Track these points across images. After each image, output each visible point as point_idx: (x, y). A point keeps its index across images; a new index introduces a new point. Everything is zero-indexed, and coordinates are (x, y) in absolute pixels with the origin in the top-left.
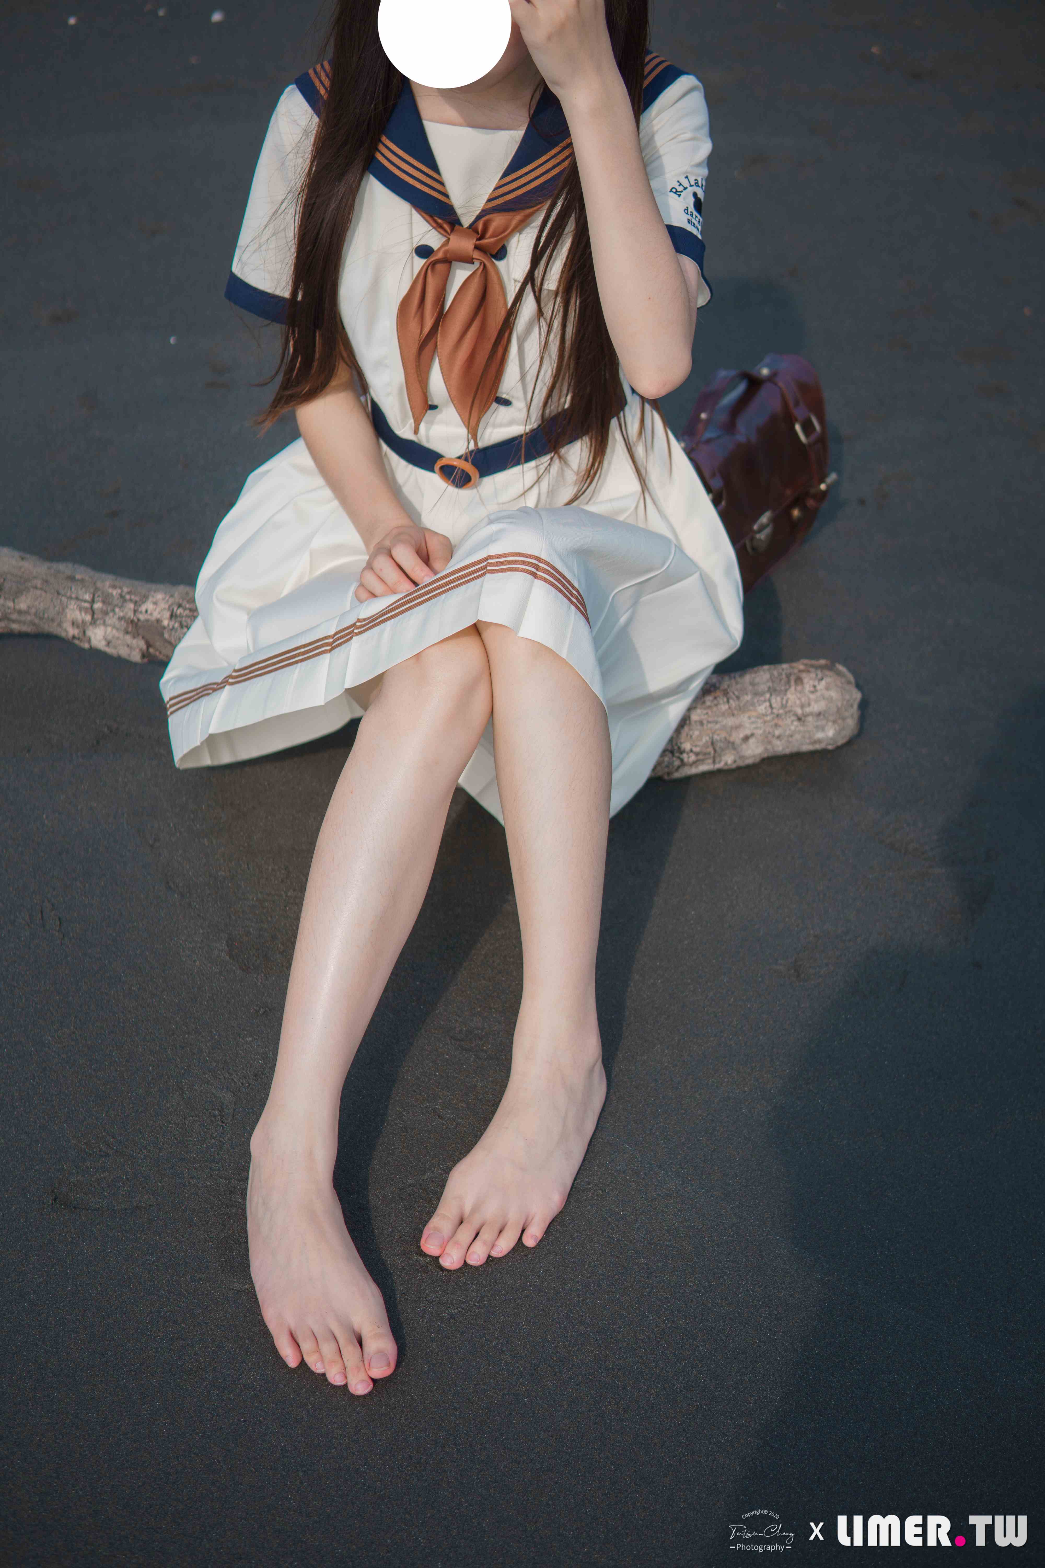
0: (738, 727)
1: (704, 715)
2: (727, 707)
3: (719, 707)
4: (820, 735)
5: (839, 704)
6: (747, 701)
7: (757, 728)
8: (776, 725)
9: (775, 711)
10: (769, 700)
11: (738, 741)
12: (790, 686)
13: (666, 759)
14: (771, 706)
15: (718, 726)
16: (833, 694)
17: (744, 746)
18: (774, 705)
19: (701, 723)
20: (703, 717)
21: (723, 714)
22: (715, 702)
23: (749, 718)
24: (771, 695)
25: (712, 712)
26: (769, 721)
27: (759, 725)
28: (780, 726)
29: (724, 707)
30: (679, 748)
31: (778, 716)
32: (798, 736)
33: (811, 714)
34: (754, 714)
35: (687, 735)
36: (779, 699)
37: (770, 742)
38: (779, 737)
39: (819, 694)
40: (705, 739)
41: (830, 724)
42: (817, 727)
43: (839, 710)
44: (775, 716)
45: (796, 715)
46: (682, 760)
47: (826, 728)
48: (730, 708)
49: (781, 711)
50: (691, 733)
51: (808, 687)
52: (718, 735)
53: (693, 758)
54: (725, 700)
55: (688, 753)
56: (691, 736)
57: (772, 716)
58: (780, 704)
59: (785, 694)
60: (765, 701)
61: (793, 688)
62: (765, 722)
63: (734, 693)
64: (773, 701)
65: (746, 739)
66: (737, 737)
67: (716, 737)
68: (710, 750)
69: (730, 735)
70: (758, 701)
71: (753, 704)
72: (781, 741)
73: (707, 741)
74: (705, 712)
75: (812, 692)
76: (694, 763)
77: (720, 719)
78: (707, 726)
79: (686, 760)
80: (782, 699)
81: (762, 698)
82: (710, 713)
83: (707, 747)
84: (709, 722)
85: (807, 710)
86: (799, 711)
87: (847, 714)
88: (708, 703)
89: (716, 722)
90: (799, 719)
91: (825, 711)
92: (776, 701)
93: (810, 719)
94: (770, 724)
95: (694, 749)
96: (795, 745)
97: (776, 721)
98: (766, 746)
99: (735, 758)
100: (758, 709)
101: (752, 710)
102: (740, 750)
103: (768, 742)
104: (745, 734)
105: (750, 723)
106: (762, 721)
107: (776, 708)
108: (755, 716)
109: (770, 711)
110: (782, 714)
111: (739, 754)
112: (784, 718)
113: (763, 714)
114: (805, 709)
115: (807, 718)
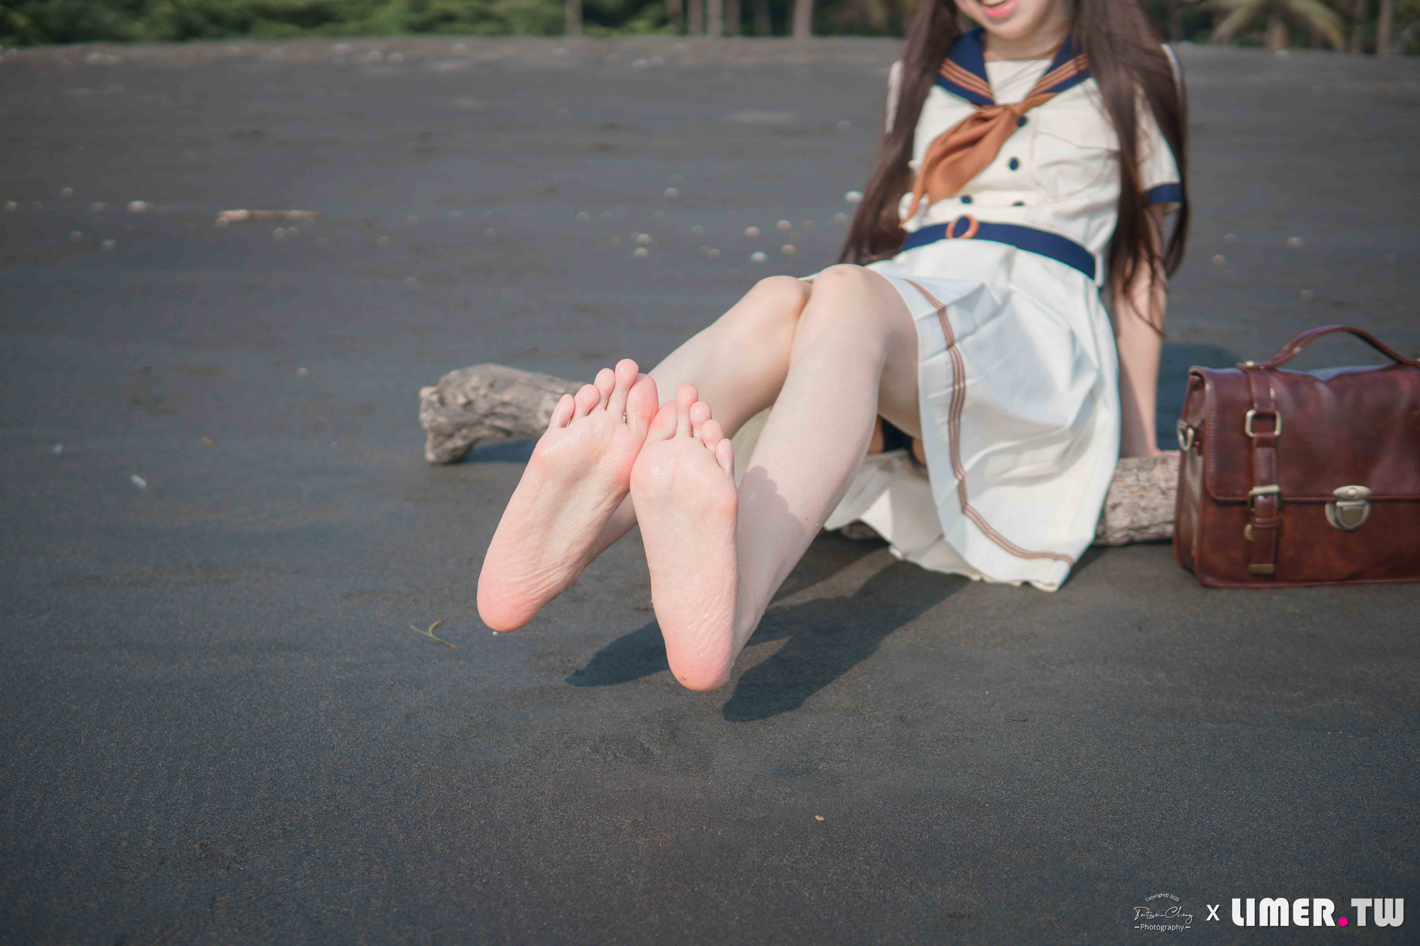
7: (1124, 497)
8: (1142, 497)
10: (1137, 475)
14: (1138, 480)
18: (1141, 478)
23: (1118, 487)
24: (1139, 471)
26: (1136, 492)
27: (1126, 495)
28: (1145, 498)
31: (1143, 488)
32: (1161, 511)
36: (1145, 474)
37: (1135, 514)
38: (1144, 509)
45: (1159, 488)
49: (1147, 484)
57: (1139, 487)
58: (1146, 478)
59: (1152, 472)
61: (1158, 467)
62: (1132, 493)
81: (1130, 472)
86: (1163, 485)
90: (1163, 493)
92: (1143, 476)
94: (1137, 494)
96: (1159, 519)
97: (1141, 492)
98: (1132, 518)
99: (1104, 528)
100: (1126, 480)
101: (1121, 481)
102: (1108, 519)
103: (1134, 512)
104: (1113, 501)
105: (1118, 492)
106: (1129, 490)
107: (1142, 481)
108: (1124, 486)
109: (1137, 483)
110: (1147, 486)
111: (1108, 524)
112: (1149, 490)
113: (1130, 485)
114: (1168, 483)
115: (1170, 492)
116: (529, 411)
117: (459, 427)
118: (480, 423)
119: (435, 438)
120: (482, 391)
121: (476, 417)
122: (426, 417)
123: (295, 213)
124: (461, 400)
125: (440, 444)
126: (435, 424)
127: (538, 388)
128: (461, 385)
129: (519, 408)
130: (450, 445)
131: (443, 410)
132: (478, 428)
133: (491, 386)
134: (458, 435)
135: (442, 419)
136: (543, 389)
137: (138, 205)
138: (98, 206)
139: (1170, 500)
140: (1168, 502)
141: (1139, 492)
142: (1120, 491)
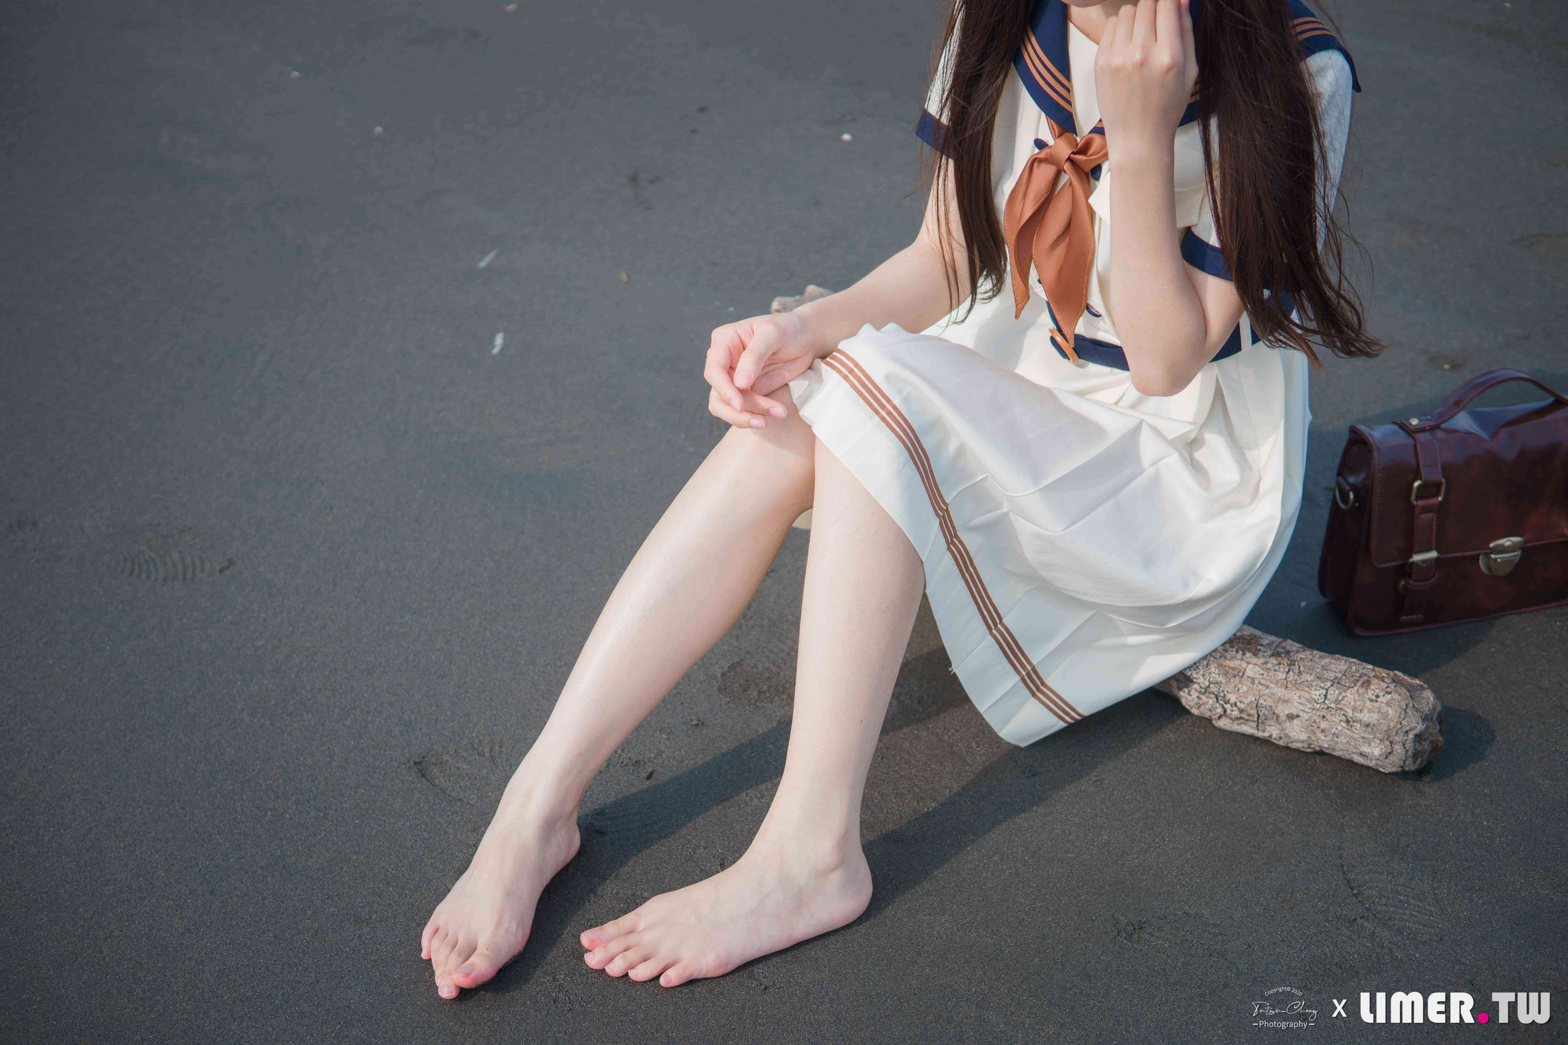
0: (1286, 702)
1: (1260, 675)
2: (1284, 676)
3: (1277, 673)
4: (1365, 749)
5: (1392, 725)
6: (1307, 681)
9: (1326, 702)
10: (1327, 690)
11: (1283, 717)
12: (1355, 685)
13: (1211, 702)
14: (1326, 696)
15: (1267, 691)
16: (1392, 712)
17: (1288, 724)
18: (1329, 696)
19: (1253, 681)
20: (1258, 676)
21: (1276, 683)
22: (1277, 668)
23: (1300, 697)
24: (1332, 685)
25: (1268, 675)
26: (1318, 710)
27: (1307, 710)
28: (1327, 720)
29: (1281, 676)
30: (1225, 696)
31: (1328, 708)
33: (1360, 722)
34: (1307, 695)
35: (1236, 686)
36: (1337, 692)
37: (1314, 733)
38: (1323, 731)
39: (1376, 704)
40: (1251, 698)
41: (1378, 742)
42: (1364, 738)
43: (1389, 729)
44: (1326, 706)
45: (1346, 716)
46: (1224, 710)
47: (1373, 744)
48: (1286, 679)
49: (1333, 705)
50: (1240, 686)
51: (1370, 694)
52: (1265, 701)
53: (1236, 713)
54: (1287, 670)
55: (1232, 705)
56: (1238, 690)
57: (1322, 706)
58: (1335, 698)
59: (1345, 692)
60: (1323, 688)
61: (1356, 688)
62: (1314, 709)
63: (1299, 667)
64: (1331, 692)
65: (1291, 717)
66: (1283, 711)
67: (1261, 701)
68: (1253, 712)
69: (1276, 706)
70: (1316, 686)
71: (1310, 686)
72: (1325, 736)
73: (1252, 702)
74: (1262, 672)
75: (1371, 700)
76: (1237, 719)
77: (1272, 685)
78: (1257, 686)
79: (1229, 712)
80: (1340, 694)
81: (1322, 685)
82: (1265, 676)
83: (1252, 709)
84: (1260, 683)
85: (1358, 716)
86: (1350, 713)
87: (1397, 739)
88: (1270, 666)
89: (1267, 687)
90: (1348, 722)
91: (1374, 725)
92: (1333, 693)
93: (1358, 725)
94: (1318, 713)
95: (1238, 704)
96: (1342, 749)
97: (1324, 713)
98: (1310, 735)
99: (1280, 734)
100: (1312, 692)
101: (1306, 691)
102: (1284, 727)
103: (1312, 731)
104: (1291, 711)
105: (1298, 703)
106: (1311, 706)
107: (1329, 700)
108: (1306, 699)
109: (1322, 700)
110: (1333, 708)
111: (1284, 731)
112: (1333, 713)
113: (1315, 700)
114: (1355, 714)
115: (1355, 724)
139: (1353, 732)
140: (1352, 734)
141: (1321, 711)
142: (1301, 704)
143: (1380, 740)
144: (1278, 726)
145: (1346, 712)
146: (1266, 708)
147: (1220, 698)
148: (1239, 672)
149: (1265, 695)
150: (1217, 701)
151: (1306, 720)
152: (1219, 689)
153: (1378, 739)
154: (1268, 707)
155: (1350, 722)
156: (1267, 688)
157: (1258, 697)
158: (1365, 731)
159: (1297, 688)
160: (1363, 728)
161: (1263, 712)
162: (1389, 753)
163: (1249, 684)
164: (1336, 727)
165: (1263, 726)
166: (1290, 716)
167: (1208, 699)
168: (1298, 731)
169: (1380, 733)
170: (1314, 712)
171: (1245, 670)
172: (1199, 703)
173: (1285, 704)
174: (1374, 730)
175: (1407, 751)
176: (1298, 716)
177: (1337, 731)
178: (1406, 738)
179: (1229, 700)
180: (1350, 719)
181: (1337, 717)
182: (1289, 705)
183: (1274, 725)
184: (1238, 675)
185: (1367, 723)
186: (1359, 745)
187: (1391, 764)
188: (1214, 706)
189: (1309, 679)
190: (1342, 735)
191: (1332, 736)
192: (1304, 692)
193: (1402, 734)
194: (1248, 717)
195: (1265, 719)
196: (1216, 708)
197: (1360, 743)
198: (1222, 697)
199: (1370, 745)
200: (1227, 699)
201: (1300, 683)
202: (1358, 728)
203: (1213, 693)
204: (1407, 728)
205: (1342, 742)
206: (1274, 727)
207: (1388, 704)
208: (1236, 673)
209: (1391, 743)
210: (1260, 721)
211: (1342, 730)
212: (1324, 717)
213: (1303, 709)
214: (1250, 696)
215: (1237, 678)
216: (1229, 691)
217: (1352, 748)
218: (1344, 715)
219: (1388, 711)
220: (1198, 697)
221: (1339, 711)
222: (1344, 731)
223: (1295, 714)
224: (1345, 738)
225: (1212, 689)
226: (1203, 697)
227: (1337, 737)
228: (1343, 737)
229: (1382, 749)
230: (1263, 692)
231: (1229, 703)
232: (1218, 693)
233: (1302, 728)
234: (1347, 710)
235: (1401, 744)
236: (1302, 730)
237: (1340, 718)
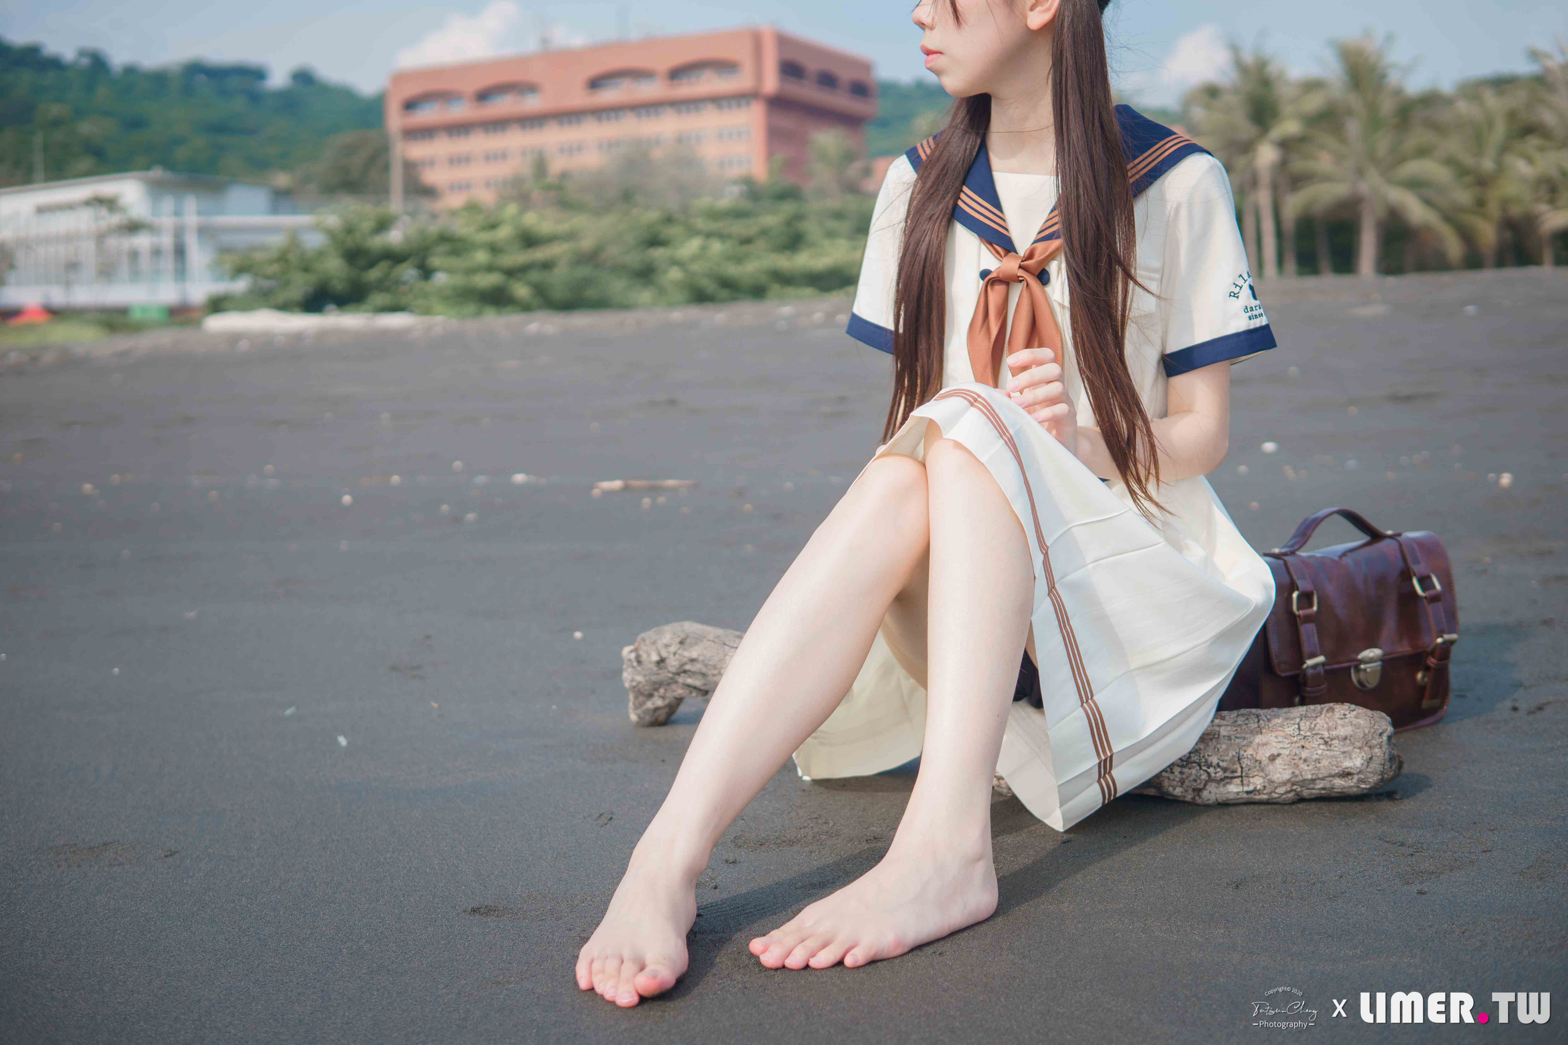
0: (1265, 744)
1: (1233, 731)
2: (1256, 725)
3: (1249, 725)
4: (1347, 764)
5: (1367, 732)
6: (1278, 723)
7: (1283, 748)
9: (1302, 733)
10: (1299, 724)
11: (1265, 761)
12: (1321, 714)
13: (1194, 771)
14: (1299, 729)
15: (1244, 743)
16: (1361, 722)
17: (1271, 767)
18: (1302, 728)
19: (1230, 738)
20: (1232, 733)
21: (1252, 732)
22: (1247, 722)
23: (1276, 737)
24: (1301, 720)
25: (1241, 729)
26: (1296, 742)
27: (1286, 746)
28: (1306, 748)
29: (1253, 726)
30: (1206, 761)
31: (1305, 737)
32: (1325, 763)
33: (1337, 738)
34: (1281, 733)
35: (1215, 748)
36: (1308, 723)
37: (1297, 766)
38: (1305, 760)
39: (1346, 720)
40: (1232, 753)
41: (1358, 751)
42: (1344, 752)
43: (1365, 735)
44: (1303, 737)
45: (1323, 738)
46: (1208, 774)
47: (1354, 756)
48: (1259, 727)
49: (1308, 734)
50: (1219, 746)
52: (1245, 751)
53: (1220, 774)
54: (1256, 720)
55: (1215, 768)
56: (1218, 750)
57: (1299, 738)
58: (1308, 727)
59: (1315, 720)
60: (1294, 724)
61: (1323, 716)
62: (1292, 743)
63: (1266, 717)
64: (1302, 724)
65: (1273, 758)
66: (1263, 755)
67: (1242, 753)
68: (1237, 766)
69: (1256, 753)
70: (1287, 724)
71: (1282, 726)
72: (1308, 766)
73: (1233, 756)
74: (1234, 729)
75: (1342, 719)
76: (1222, 780)
77: (1247, 736)
78: (1235, 741)
79: (1213, 775)
80: (1311, 723)
81: (1293, 722)
82: (1239, 730)
83: (1234, 764)
84: (1236, 737)
85: (1334, 733)
86: (1326, 734)
87: (1374, 742)
88: (1239, 723)
90: (1326, 743)
91: (1351, 736)
92: (1305, 725)
93: (1335, 742)
94: (1297, 745)
95: (1221, 764)
96: (1323, 773)
97: (1302, 743)
98: (1293, 770)
99: (1264, 782)
100: (1286, 730)
101: (1280, 731)
102: (1267, 773)
103: (1295, 764)
104: (1272, 753)
105: (1277, 742)
106: (1289, 741)
107: (1304, 730)
108: (1283, 737)
109: (1298, 733)
110: (1309, 736)
111: (1268, 778)
112: (1310, 740)
113: (1290, 735)
114: (1331, 732)
115: (1333, 742)
116: (715, 667)
117: (656, 686)
118: (672, 681)
119: (636, 698)
120: (672, 649)
121: (670, 675)
122: (628, 676)
123: (671, 482)
124: (655, 658)
125: (641, 705)
126: (634, 684)
127: (725, 644)
128: (654, 643)
129: (706, 665)
130: (649, 705)
131: (639, 668)
132: (674, 687)
133: (682, 643)
134: (656, 694)
135: (639, 678)
136: (728, 645)
137: (519, 478)
138: (481, 479)
139: (1334, 751)
140: (1332, 753)
141: (1299, 742)
142: (1279, 742)
143: (1360, 748)
144: (1261, 774)
145: (1322, 735)
146: (1248, 758)
147: (1202, 764)
148: (1214, 735)
149: (1244, 746)
150: (1201, 769)
151: (1288, 756)
152: (1200, 756)
153: (1357, 748)
154: (1249, 756)
155: (1328, 742)
156: (1244, 739)
157: (1238, 750)
158: (1344, 745)
159: (1271, 731)
160: (1342, 743)
161: (1245, 763)
162: (1371, 759)
163: (1226, 741)
164: (1315, 752)
165: (1247, 779)
166: (1271, 758)
167: (1192, 770)
168: (1281, 770)
169: (1358, 742)
170: (1293, 745)
171: (1219, 732)
172: (1182, 778)
173: (1265, 747)
174: (1352, 740)
175: (1384, 754)
176: (1279, 755)
177: (1318, 757)
178: (1380, 740)
179: (1211, 763)
180: (1327, 740)
181: (1315, 742)
182: (1268, 747)
183: (1257, 775)
184: (1214, 738)
185: (1344, 737)
186: (1341, 762)
187: (1372, 772)
188: (1198, 775)
189: (1279, 722)
190: (1323, 758)
191: (1313, 763)
192: (1279, 732)
193: (1378, 737)
194: (1231, 775)
195: (1249, 770)
196: (1200, 775)
197: (1342, 759)
198: (1205, 762)
199: (1351, 758)
200: (1210, 762)
201: (1273, 726)
202: (1337, 745)
203: (1195, 762)
204: (1380, 731)
205: (1324, 766)
206: (1257, 778)
207: (1356, 717)
208: (1212, 737)
209: (1370, 747)
210: (1244, 774)
211: (1322, 753)
212: (1303, 747)
213: (1282, 746)
214: (1230, 752)
215: (1214, 740)
216: (1210, 754)
217: (1335, 768)
218: (1320, 738)
219: (1359, 722)
220: (1180, 772)
221: (1315, 737)
222: (1324, 754)
223: (1276, 754)
224: (1327, 760)
225: (1193, 759)
226: (1186, 770)
227: (1319, 763)
228: (1324, 760)
229: (1363, 757)
230: (1242, 744)
231: (1212, 766)
232: (1199, 760)
233: (1285, 765)
234: (1323, 733)
235: (1378, 746)
236: (1286, 767)
237: (1318, 743)
